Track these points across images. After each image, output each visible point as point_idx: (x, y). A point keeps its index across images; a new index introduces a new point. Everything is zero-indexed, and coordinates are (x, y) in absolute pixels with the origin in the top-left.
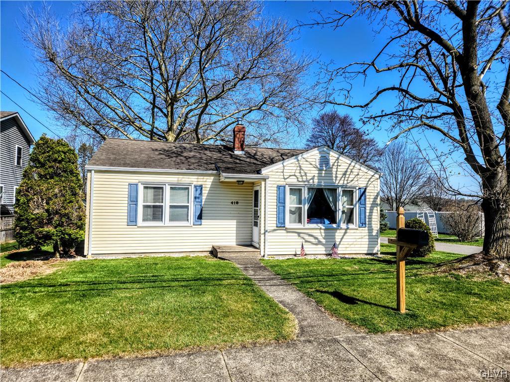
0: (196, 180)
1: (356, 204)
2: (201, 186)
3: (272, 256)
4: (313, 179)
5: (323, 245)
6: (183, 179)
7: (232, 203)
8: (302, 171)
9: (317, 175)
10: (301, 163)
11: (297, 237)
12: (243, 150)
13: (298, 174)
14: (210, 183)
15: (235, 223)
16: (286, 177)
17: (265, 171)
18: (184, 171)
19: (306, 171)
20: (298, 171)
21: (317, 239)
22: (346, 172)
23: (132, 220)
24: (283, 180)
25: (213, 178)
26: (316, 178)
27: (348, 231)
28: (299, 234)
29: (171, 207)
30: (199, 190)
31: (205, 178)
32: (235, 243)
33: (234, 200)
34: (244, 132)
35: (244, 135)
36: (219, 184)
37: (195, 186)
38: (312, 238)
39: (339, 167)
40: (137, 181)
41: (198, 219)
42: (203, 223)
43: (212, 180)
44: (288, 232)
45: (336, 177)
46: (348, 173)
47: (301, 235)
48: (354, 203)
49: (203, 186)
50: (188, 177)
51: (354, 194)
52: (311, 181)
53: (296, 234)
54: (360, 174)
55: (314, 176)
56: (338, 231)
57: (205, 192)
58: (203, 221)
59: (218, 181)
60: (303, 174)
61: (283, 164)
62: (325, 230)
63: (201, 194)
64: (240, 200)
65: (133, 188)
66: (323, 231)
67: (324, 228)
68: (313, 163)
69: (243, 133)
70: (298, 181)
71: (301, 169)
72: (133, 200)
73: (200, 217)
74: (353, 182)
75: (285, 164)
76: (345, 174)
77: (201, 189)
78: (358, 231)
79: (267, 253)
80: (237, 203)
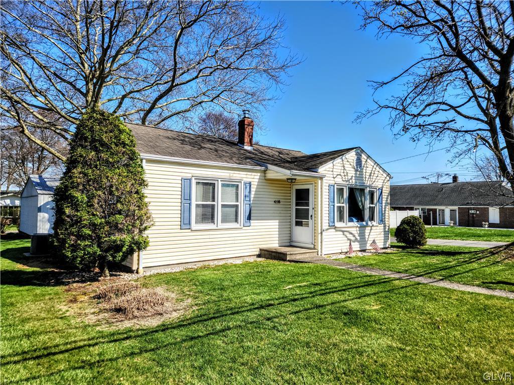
0: (245, 176)
1: (376, 203)
2: (250, 183)
3: (329, 255)
4: (351, 179)
5: (358, 242)
6: (235, 175)
7: (275, 202)
8: (345, 171)
9: (354, 175)
10: (344, 162)
11: (342, 236)
12: (251, 145)
13: (342, 174)
14: (257, 180)
15: (278, 224)
16: (335, 176)
17: (322, 170)
18: (235, 166)
19: (348, 171)
20: (342, 171)
21: (354, 236)
22: (371, 173)
23: (185, 224)
24: (333, 179)
25: (259, 174)
26: (354, 178)
27: (373, 228)
28: (343, 231)
29: (223, 206)
30: (248, 187)
31: (253, 174)
32: (277, 245)
33: (277, 198)
34: (253, 126)
35: (252, 129)
36: (265, 181)
37: (245, 184)
38: (351, 235)
39: (367, 169)
40: (190, 175)
41: (247, 220)
42: (252, 224)
43: (258, 177)
44: (336, 231)
45: (365, 178)
46: (372, 175)
47: (345, 233)
48: (375, 201)
49: (252, 183)
50: (238, 172)
51: (375, 194)
52: (351, 181)
53: (341, 233)
54: (379, 175)
55: (352, 176)
56: (367, 228)
57: (253, 189)
58: (252, 221)
59: (264, 178)
60: (346, 174)
61: (333, 163)
62: (359, 227)
63: (250, 192)
64: (281, 199)
65: (186, 182)
66: (358, 229)
67: (359, 226)
68: (352, 164)
69: (251, 127)
70: (343, 180)
71: (344, 169)
72: (186, 198)
73: (249, 218)
74: (375, 182)
75: (334, 163)
76: (370, 176)
77: (250, 186)
78: (378, 228)
79: (324, 252)
80: (279, 202)
